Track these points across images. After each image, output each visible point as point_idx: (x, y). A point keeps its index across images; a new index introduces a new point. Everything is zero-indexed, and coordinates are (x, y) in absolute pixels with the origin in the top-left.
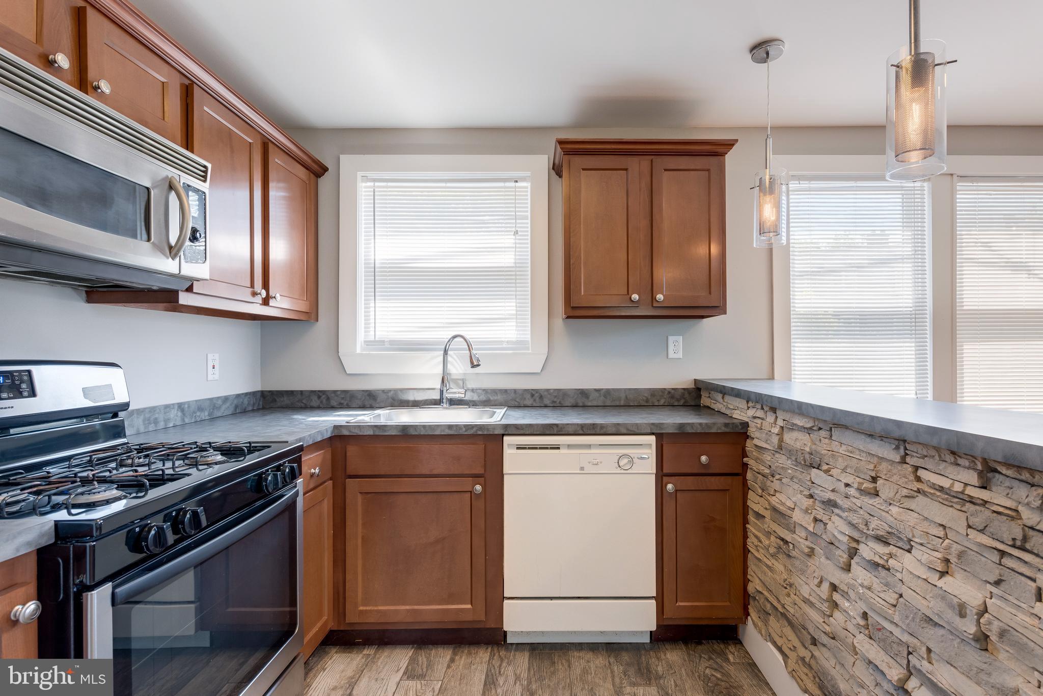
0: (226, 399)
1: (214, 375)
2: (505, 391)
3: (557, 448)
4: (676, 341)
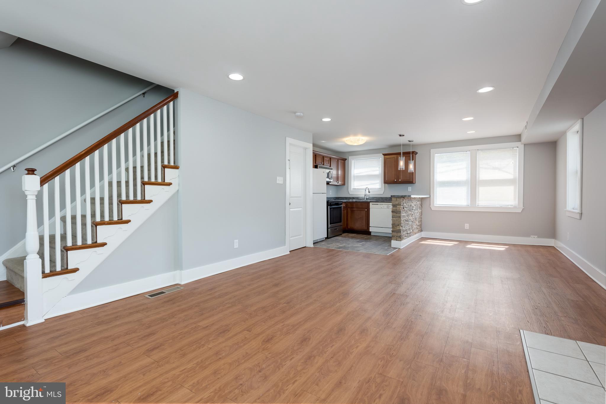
0: (332, 197)
1: (331, 194)
2: (377, 197)
3: (378, 204)
4: (410, 188)
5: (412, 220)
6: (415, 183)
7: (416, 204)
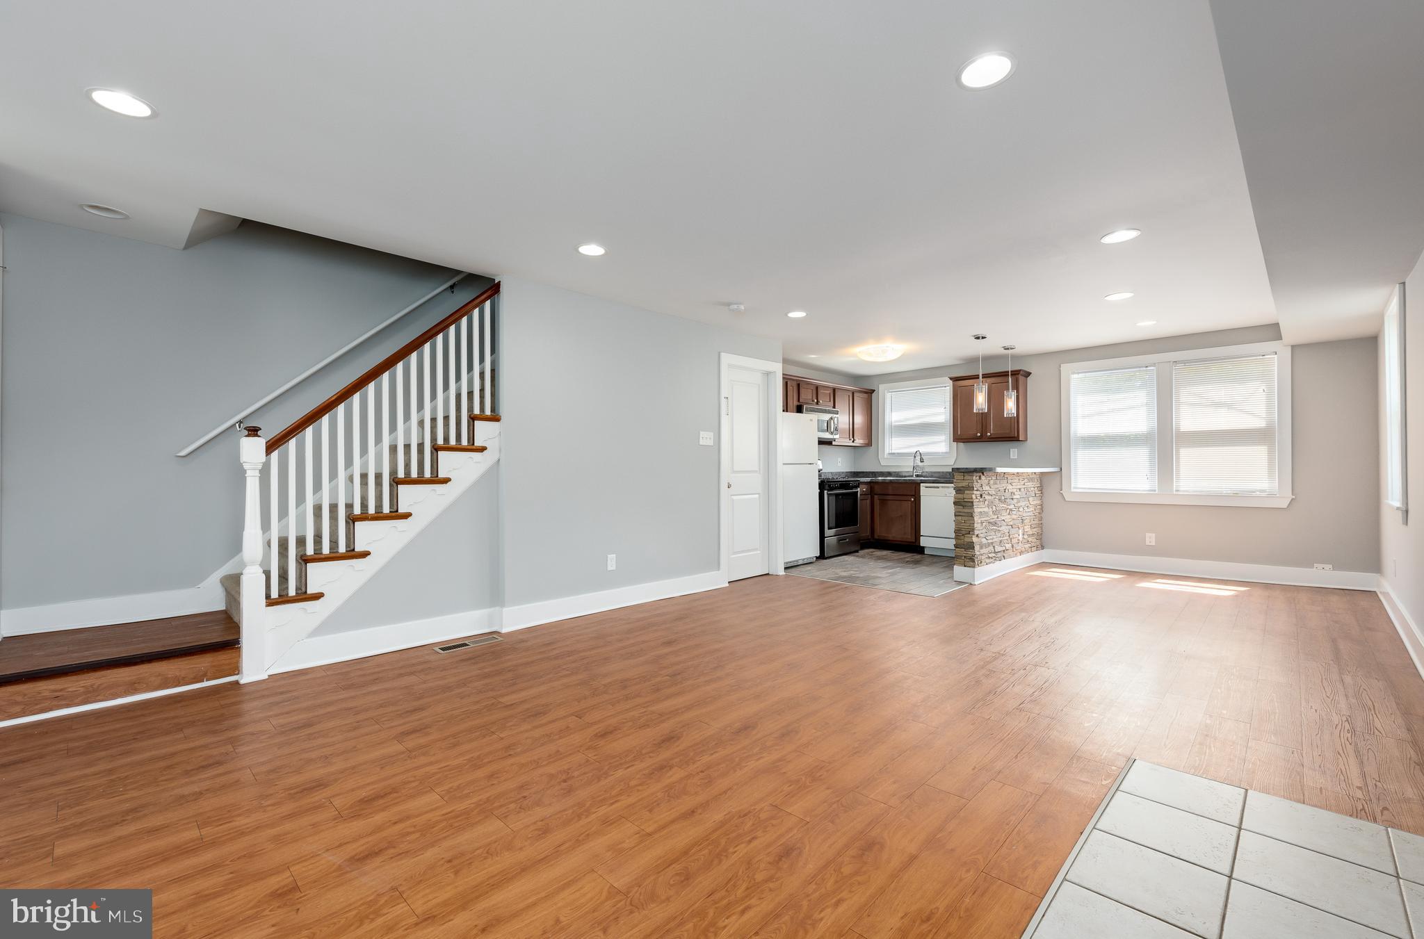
0: (843, 473)
1: (839, 464)
2: (939, 472)
3: (938, 488)
4: (1014, 451)
5: (1011, 523)
6: (1027, 440)
7: (1024, 486)
